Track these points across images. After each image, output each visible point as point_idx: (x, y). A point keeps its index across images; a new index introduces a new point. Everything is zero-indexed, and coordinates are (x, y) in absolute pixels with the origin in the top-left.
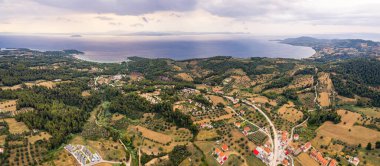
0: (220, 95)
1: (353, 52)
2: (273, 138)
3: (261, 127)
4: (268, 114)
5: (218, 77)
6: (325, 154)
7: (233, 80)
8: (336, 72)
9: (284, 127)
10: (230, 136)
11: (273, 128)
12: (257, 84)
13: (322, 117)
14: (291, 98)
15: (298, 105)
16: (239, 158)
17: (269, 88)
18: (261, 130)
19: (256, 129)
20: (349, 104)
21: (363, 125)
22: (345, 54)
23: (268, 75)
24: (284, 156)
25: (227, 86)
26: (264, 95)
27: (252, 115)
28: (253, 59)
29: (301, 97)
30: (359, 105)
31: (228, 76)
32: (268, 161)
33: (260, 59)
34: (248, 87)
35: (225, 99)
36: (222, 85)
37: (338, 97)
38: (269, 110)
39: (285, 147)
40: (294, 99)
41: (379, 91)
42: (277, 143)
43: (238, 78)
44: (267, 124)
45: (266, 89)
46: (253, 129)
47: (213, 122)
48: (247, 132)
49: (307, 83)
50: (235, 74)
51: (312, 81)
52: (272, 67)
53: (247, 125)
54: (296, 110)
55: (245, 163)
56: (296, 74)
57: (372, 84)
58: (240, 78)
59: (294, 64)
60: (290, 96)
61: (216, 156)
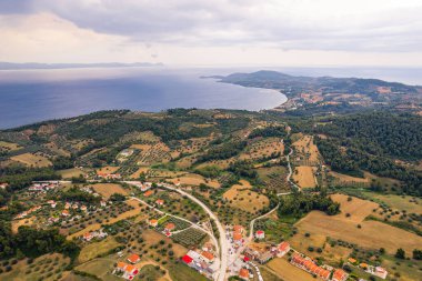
0: (114, 182)
1: (361, 101)
2: (217, 237)
3: (195, 221)
4: (206, 202)
5: (105, 150)
6: (319, 262)
7: (138, 152)
8: (326, 134)
9: (235, 220)
10: (141, 241)
11: (217, 222)
12: (182, 156)
13: (303, 205)
14: (244, 175)
15: (257, 186)
16: (158, 268)
17: (204, 160)
18: (195, 226)
19: (187, 225)
20: (354, 186)
21: (386, 221)
22: (345, 104)
23: (201, 140)
24: (240, 264)
25: (126, 163)
26: (197, 172)
27: (176, 204)
28: (170, 112)
29: (263, 173)
30: (375, 188)
31: (126, 147)
32: (210, 271)
33: (183, 111)
34: (165, 161)
35: (124, 186)
36: (117, 164)
37: (333, 174)
38: (207, 195)
39: (241, 249)
40: (251, 177)
41: (418, 168)
42: (226, 243)
43: (146, 148)
44: (204, 217)
45: (199, 162)
46: (180, 225)
47: (106, 228)
48: (171, 231)
49: (272, 150)
50: (139, 142)
51: (281, 148)
52: (208, 125)
53: (169, 220)
54: (254, 194)
55: (167, 276)
56: (251, 137)
57: (403, 155)
58: (150, 147)
59: (248, 120)
60: (243, 173)
61: (121, 273)
